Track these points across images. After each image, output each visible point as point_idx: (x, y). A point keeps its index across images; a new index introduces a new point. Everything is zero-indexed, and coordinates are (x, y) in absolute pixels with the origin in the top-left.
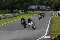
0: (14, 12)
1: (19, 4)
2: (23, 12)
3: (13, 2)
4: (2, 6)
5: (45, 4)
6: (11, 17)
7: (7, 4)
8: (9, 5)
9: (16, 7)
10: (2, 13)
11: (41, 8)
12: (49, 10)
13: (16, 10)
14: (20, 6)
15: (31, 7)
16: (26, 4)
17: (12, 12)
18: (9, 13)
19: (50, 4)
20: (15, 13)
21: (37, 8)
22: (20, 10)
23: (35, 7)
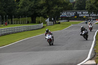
0: (37, 22)
1: (45, 8)
2: (52, 21)
3: (35, 6)
4: (18, 11)
5: (87, 9)
6: (32, 30)
7: (26, 9)
8: (29, 10)
9: (40, 14)
10: (17, 24)
11: (82, 15)
12: (94, 18)
13: (40, 19)
14: (48, 13)
15: (64, 14)
16: (57, 9)
17: (34, 22)
18: (28, 23)
19: (96, 9)
20: (39, 23)
21: (75, 16)
22: (47, 18)
23: (72, 14)
